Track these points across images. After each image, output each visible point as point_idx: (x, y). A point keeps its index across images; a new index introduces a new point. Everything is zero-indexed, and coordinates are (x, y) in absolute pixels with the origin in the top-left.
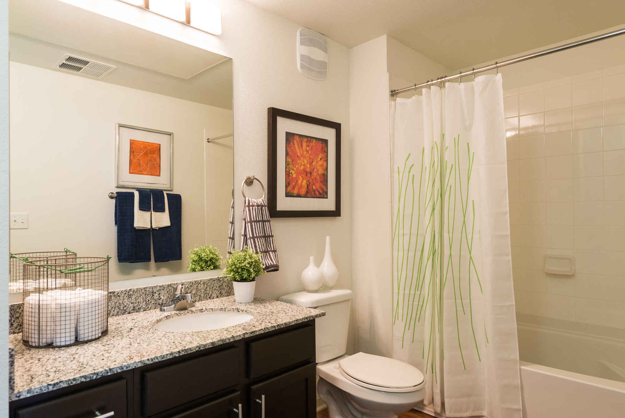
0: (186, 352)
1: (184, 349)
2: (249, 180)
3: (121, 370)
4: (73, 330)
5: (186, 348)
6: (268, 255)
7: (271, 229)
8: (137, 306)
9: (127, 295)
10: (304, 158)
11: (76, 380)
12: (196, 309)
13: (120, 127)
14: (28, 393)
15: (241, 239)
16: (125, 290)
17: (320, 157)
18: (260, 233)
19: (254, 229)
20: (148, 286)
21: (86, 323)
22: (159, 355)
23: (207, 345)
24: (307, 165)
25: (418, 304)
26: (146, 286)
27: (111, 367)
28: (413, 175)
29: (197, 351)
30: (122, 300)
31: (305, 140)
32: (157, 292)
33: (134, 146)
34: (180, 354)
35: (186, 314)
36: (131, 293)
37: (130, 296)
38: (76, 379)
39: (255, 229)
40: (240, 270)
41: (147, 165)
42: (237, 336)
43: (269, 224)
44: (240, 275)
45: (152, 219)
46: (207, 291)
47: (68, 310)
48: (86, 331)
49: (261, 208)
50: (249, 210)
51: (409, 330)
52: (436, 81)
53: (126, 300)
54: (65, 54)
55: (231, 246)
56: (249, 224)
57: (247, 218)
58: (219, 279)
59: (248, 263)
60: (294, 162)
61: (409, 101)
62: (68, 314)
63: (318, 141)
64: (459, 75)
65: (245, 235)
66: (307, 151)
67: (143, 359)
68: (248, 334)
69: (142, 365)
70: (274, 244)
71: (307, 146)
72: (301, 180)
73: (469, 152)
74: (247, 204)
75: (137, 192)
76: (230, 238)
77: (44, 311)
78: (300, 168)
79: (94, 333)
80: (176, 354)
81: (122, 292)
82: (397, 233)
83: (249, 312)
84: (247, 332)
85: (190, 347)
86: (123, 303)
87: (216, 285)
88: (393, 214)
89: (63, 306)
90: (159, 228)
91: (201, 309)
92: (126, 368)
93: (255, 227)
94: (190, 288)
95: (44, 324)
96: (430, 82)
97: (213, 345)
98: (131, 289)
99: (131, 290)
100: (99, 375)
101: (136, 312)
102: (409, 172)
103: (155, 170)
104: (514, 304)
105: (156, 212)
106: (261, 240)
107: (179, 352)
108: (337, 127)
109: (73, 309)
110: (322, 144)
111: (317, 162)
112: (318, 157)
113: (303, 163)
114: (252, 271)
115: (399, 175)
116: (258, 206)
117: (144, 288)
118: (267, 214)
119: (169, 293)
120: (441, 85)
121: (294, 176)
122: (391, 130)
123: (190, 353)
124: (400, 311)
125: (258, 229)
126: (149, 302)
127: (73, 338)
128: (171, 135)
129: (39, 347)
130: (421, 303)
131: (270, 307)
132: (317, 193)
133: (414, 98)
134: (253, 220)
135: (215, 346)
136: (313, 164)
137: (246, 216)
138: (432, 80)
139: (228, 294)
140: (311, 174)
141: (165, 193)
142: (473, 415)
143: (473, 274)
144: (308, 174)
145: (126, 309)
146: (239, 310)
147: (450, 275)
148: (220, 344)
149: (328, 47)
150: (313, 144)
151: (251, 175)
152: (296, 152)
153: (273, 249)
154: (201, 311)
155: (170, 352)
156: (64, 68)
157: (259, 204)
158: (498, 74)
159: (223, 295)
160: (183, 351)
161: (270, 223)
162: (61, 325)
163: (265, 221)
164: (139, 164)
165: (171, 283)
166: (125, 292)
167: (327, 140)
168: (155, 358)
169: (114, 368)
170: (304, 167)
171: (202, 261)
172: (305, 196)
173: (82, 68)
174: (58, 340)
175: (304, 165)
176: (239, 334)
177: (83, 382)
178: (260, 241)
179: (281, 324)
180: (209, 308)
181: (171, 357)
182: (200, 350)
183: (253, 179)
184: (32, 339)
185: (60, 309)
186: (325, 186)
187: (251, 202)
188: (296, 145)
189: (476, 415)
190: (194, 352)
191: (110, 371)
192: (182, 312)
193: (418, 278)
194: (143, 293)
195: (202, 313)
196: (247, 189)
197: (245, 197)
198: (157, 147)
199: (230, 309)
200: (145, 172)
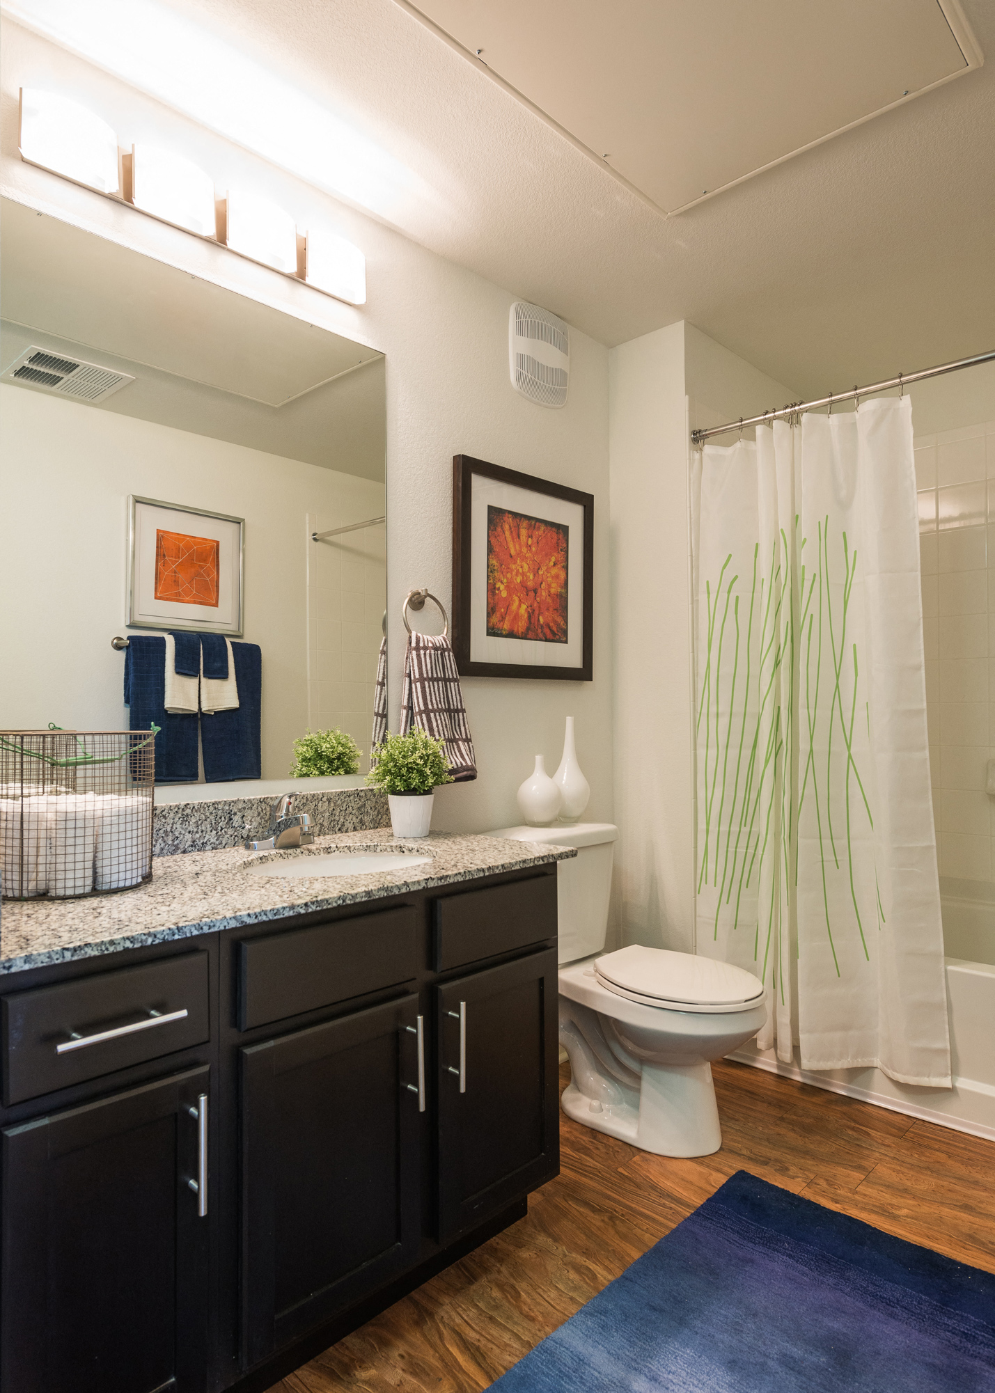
0: (319, 907)
1: (314, 899)
2: (417, 599)
3: (198, 931)
4: (89, 864)
5: (319, 899)
6: (455, 747)
7: (460, 696)
8: (199, 839)
9: (180, 815)
10: (522, 560)
11: (114, 944)
12: (318, 846)
13: (137, 504)
14: (25, 962)
15: (400, 714)
16: (176, 806)
17: (553, 559)
18: (441, 703)
19: (428, 694)
20: (220, 800)
21: (115, 853)
22: (269, 908)
23: (358, 896)
24: (528, 574)
25: (746, 852)
26: (217, 800)
27: (180, 925)
28: (737, 597)
29: (339, 905)
30: (171, 825)
31: (525, 523)
32: (238, 813)
33: (166, 545)
34: (308, 910)
35: (298, 856)
36: (188, 811)
37: (185, 818)
38: (116, 942)
39: (430, 694)
40: (404, 771)
41: (190, 583)
42: (414, 883)
43: (456, 686)
44: (405, 781)
45: (201, 693)
46: (335, 815)
47: (80, 824)
48: (115, 869)
49: (441, 654)
50: (418, 656)
51: (727, 903)
52: (782, 412)
53: (178, 826)
54: (30, 347)
55: (380, 730)
56: (418, 684)
57: (414, 673)
58: (358, 794)
59: (421, 758)
60: (503, 566)
61: (728, 451)
62: (80, 832)
63: (549, 528)
64: (828, 400)
65: (410, 708)
66: (529, 547)
67: (238, 914)
68: (434, 881)
69: (238, 925)
70: (467, 726)
71: (529, 537)
72: (517, 603)
73: (846, 551)
74: (414, 644)
75: (171, 636)
76: (377, 714)
77: (33, 826)
78: (516, 579)
79: (129, 875)
80: (301, 908)
81: (171, 810)
82: (704, 711)
83: (424, 851)
84: (432, 876)
85: (327, 897)
86: (172, 832)
87: (353, 805)
88: (697, 675)
89: (71, 816)
90: (215, 712)
91: (328, 846)
92: (208, 927)
93: (430, 691)
94: (302, 807)
95: (33, 851)
96: (771, 413)
97: (370, 897)
98: (188, 804)
99: (188, 807)
100: (158, 938)
101: (198, 850)
102: (729, 592)
103: (207, 593)
104: (934, 843)
105: (210, 678)
106: (442, 717)
107: (306, 905)
108: (585, 501)
109: (90, 823)
110: (557, 533)
111: (548, 570)
112: (550, 560)
113: (521, 570)
114: (428, 772)
115: (709, 597)
116: (436, 648)
117: (213, 804)
118: (453, 666)
119: (261, 815)
120: (794, 420)
121: (504, 594)
122: (692, 509)
123: (327, 909)
124: (711, 866)
125: (435, 694)
126: (223, 831)
127: (89, 881)
128: (239, 523)
129: (20, 899)
130: (751, 851)
131: (464, 843)
132: (547, 631)
133: (738, 445)
134: (425, 676)
135: (372, 898)
136: (541, 573)
137: (411, 668)
138: (774, 409)
139: (376, 825)
140: (536, 593)
141: (228, 641)
142: (855, 1065)
143: (855, 789)
144: (530, 593)
145: (178, 844)
146: (404, 849)
147: (810, 790)
148: (382, 896)
149: (569, 343)
150: (541, 532)
151: (421, 589)
152: (508, 547)
153: (464, 737)
154: (328, 850)
155: (290, 905)
156: (23, 377)
157: (438, 645)
158: (903, 397)
159: (366, 826)
160: (313, 903)
161: (458, 685)
162: (65, 854)
163: (450, 680)
164: (175, 581)
165: (266, 796)
166: (176, 809)
167: (567, 528)
168: (262, 914)
169: (185, 927)
170: (523, 578)
171: (321, 759)
172: (524, 637)
173: (62, 378)
174: (60, 884)
175: (523, 574)
176: (417, 880)
177: (128, 948)
178: (441, 719)
179: (495, 866)
180: (343, 845)
181: (291, 913)
182: (344, 904)
183: (426, 597)
184: (6, 883)
185: (64, 823)
186: (561, 619)
187: (421, 640)
188: (507, 533)
189: (860, 1066)
190: (334, 908)
191: (179, 932)
192: (290, 851)
193: (746, 801)
194: (211, 813)
195: (329, 855)
196: (414, 618)
197: (410, 632)
198: (212, 547)
199: (384, 847)
200: (187, 597)
